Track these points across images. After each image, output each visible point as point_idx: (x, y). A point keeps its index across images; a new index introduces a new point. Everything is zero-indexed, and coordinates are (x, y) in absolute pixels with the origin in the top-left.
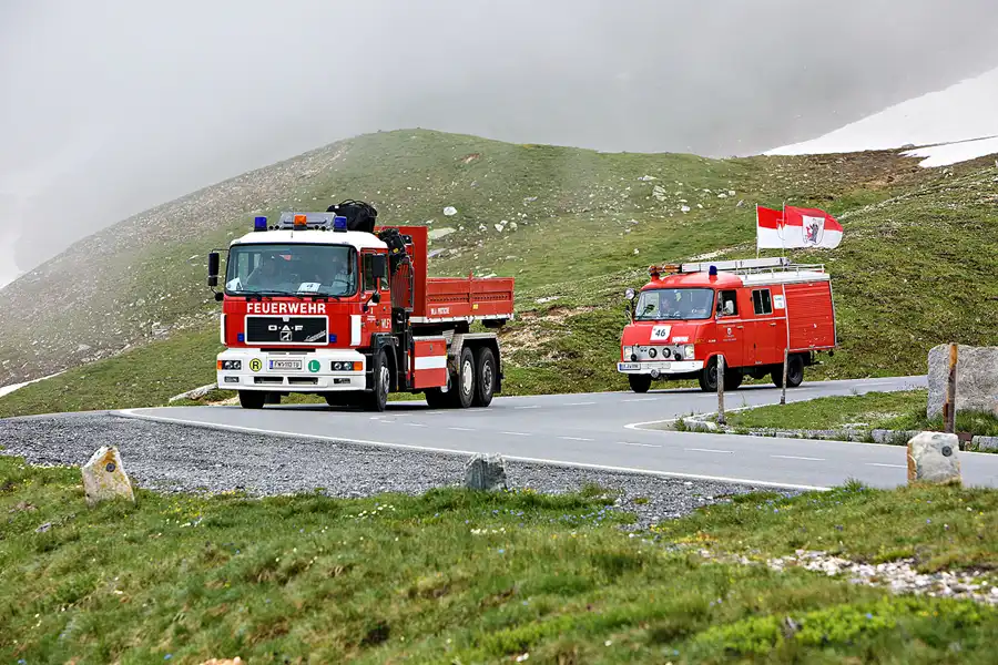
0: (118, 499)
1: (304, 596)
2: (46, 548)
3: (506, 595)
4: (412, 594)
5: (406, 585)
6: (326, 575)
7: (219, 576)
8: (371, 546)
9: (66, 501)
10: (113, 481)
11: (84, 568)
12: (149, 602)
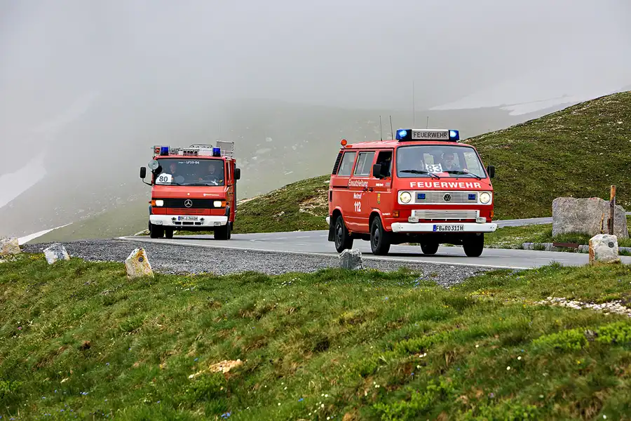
0: (146, 277)
1: (274, 325)
2: (109, 303)
3: (400, 321)
4: (342, 322)
5: (336, 317)
6: (285, 313)
7: (219, 315)
8: (307, 297)
9: (114, 279)
10: (142, 267)
11: (134, 313)
12: (180, 330)
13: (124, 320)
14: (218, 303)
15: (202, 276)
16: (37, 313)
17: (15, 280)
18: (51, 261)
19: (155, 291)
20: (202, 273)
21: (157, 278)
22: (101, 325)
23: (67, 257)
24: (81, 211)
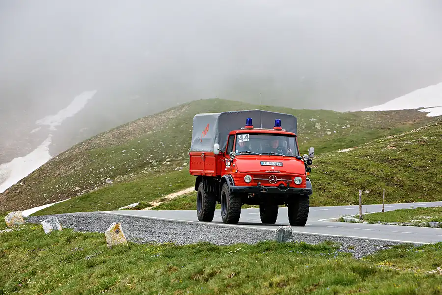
0: (121, 245)
1: (218, 286)
2: (91, 266)
3: (316, 286)
4: (271, 285)
5: (267, 281)
6: (227, 277)
8: (246, 264)
9: (97, 246)
10: (118, 237)
11: (110, 275)
12: (145, 288)
13: (102, 280)
14: (175, 268)
15: (166, 245)
16: (34, 273)
17: (18, 246)
18: (47, 231)
19: (128, 257)
20: (167, 243)
21: (130, 247)
22: (84, 283)
23: (60, 228)
24: (77, 188)
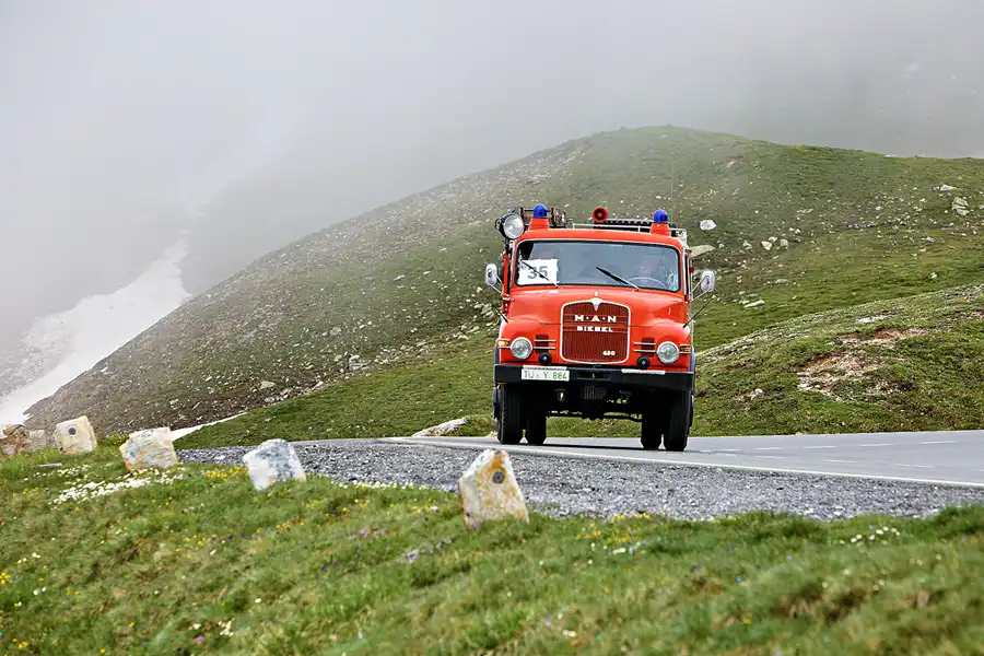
0: (510, 520)
1: (879, 634)
2: (425, 581)
6: (906, 604)
7: (729, 608)
9: (429, 524)
10: (500, 495)
11: (497, 605)
12: (626, 644)
13: (473, 621)
14: (716, 580)
16: (239, 606)
17: (176, 527)
18: (261, 484)
21: (538, 525)
22: (415, 633)
